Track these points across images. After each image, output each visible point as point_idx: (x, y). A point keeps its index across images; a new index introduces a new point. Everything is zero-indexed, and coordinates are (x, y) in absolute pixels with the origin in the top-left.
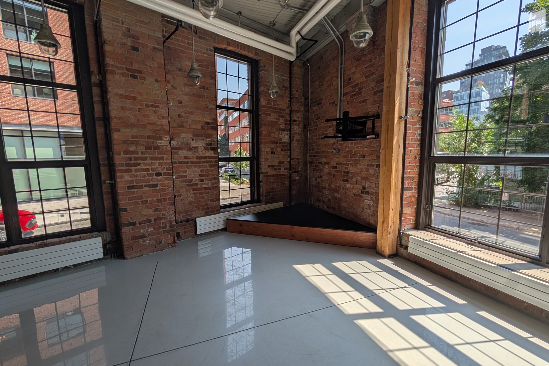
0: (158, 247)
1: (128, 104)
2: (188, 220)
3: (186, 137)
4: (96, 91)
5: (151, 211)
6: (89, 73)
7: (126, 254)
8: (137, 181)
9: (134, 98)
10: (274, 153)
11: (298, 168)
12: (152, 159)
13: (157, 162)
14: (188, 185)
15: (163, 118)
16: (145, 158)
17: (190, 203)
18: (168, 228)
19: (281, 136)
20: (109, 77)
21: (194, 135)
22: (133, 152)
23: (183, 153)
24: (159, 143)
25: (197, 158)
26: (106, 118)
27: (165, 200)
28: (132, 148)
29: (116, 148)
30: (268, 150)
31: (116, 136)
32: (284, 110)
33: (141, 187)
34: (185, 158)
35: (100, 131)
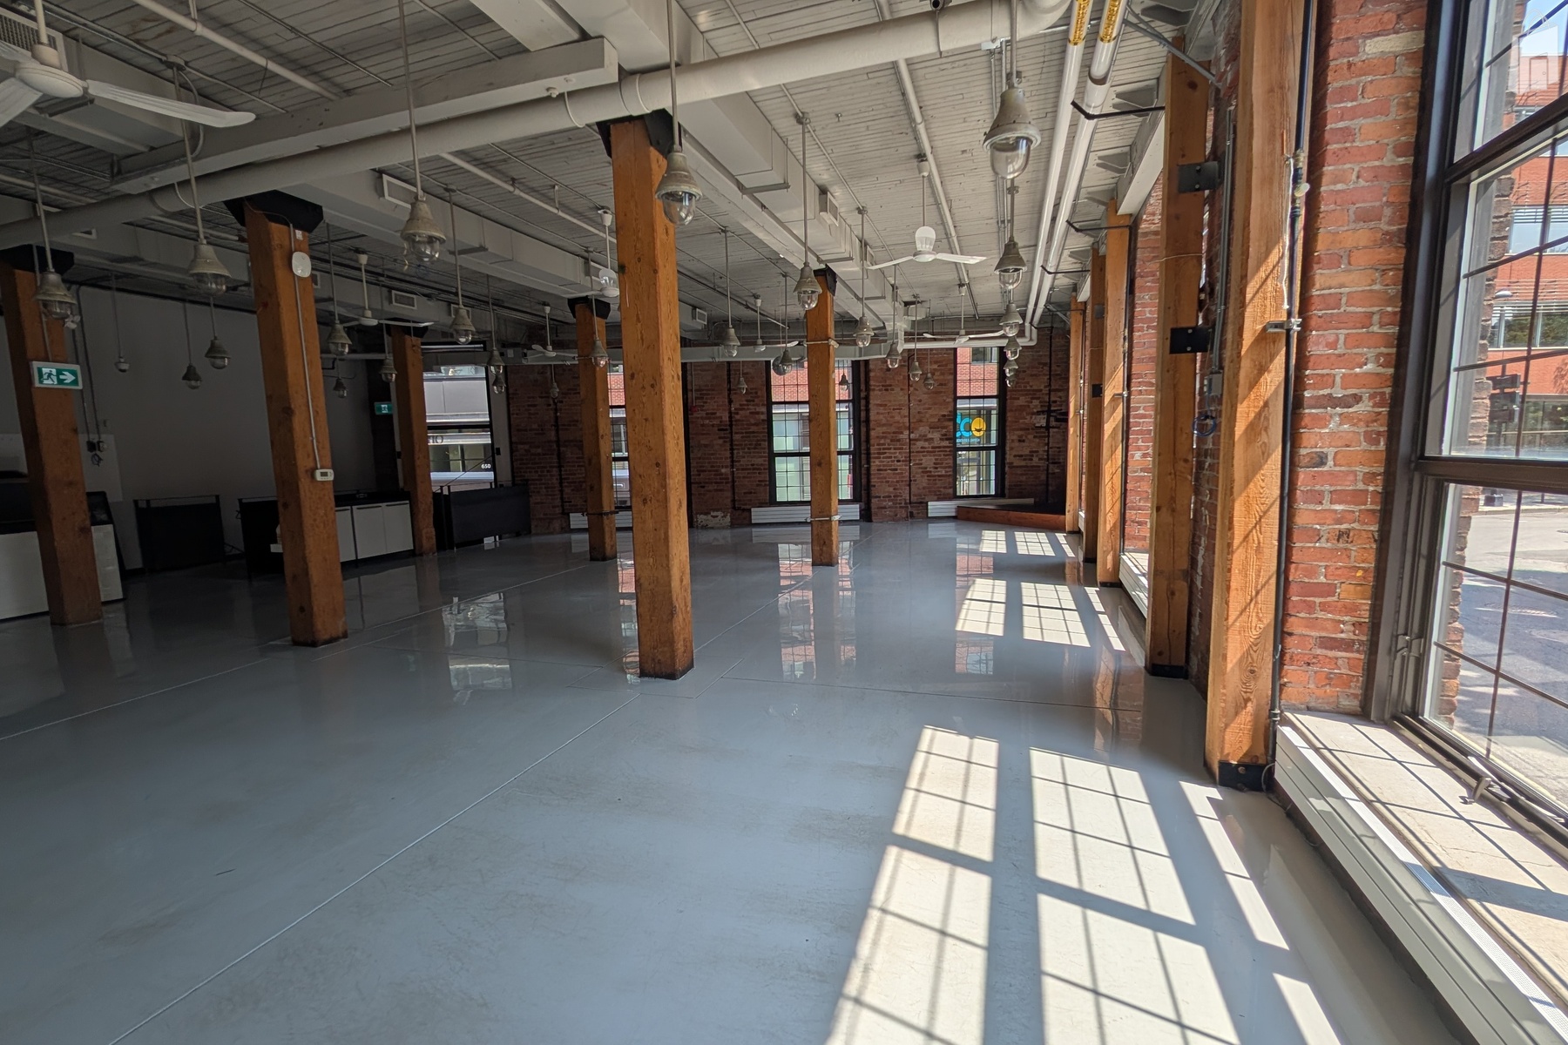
0: (895, 519)
1: (881, 410)
2: (921, 503)
3: (923, 429)
4: (863, 402)
5: (891, 489)
6: (860, 391)
7: (873, 518)
8: (884, 466)
9: (886, 405)
10: (1024, 441)
11: (1059, 459)
12: (895, 449)
13: (898, 451)
14: (923, 472)
15: (905, 416)
16: (890, 449)
17: (924, 488)
18: (903, 505)
19: (1035, 421)
20: (871, 393)
21: (931, 428)
22: (884, 444)
23: (920, 444)
24: (901, 436)
25: (933, 448)
26: (868, 421)
27: (902, 481)
28: (882, 441)
29: (872, 442)
30: (1015, 437)
31: (873, 433)
32: (1041, 390)
33: (886, 470)
34: (922, 448)
35: (863, 430)
